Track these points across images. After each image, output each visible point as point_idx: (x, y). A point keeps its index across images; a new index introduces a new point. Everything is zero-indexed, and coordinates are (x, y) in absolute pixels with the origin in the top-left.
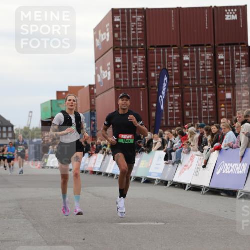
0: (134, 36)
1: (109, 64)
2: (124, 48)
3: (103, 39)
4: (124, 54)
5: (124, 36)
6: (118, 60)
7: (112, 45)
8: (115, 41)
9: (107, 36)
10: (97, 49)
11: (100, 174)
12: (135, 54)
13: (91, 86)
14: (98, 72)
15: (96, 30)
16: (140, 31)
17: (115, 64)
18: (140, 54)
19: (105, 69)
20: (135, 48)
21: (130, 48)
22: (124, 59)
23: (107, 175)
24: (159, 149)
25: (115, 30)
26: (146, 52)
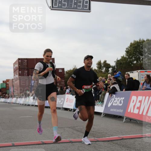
0: (25, 65)
1: (17, 73)
2: (22, 69)
3: (16, 67)
4: (22, 70)
5: (22, 66)
6: (20, 72)
7: (18, 68)
8: (19, 67)
9: (17, 66)
10: (14, 69)
11: (15, 103)
12: (25, 70)
13: (12, 79)
14: (14, 75)
15: (14, 64)
16: (26, 64)
17: (19, 73)
18: (26, 70)
19: (16, 74)
20: (25, 69)
21: (23, 69)
22: (22, 72)
23: (17, 104)
24: (31, 96)
25: (19, 64)
26: (28, 70)
